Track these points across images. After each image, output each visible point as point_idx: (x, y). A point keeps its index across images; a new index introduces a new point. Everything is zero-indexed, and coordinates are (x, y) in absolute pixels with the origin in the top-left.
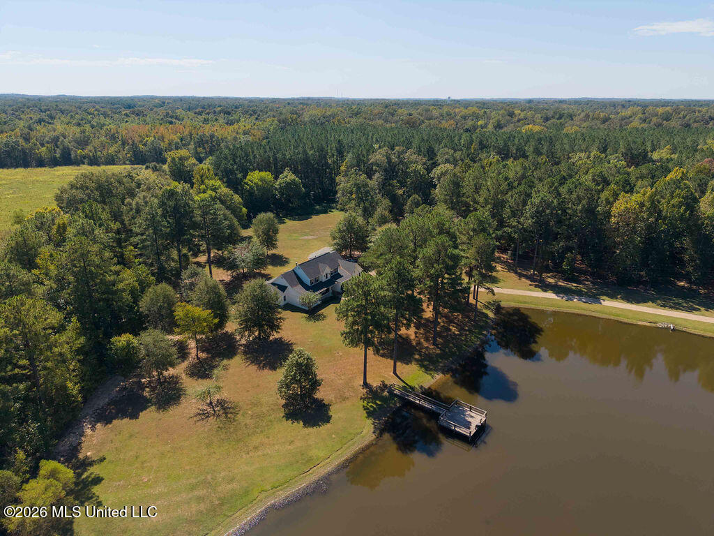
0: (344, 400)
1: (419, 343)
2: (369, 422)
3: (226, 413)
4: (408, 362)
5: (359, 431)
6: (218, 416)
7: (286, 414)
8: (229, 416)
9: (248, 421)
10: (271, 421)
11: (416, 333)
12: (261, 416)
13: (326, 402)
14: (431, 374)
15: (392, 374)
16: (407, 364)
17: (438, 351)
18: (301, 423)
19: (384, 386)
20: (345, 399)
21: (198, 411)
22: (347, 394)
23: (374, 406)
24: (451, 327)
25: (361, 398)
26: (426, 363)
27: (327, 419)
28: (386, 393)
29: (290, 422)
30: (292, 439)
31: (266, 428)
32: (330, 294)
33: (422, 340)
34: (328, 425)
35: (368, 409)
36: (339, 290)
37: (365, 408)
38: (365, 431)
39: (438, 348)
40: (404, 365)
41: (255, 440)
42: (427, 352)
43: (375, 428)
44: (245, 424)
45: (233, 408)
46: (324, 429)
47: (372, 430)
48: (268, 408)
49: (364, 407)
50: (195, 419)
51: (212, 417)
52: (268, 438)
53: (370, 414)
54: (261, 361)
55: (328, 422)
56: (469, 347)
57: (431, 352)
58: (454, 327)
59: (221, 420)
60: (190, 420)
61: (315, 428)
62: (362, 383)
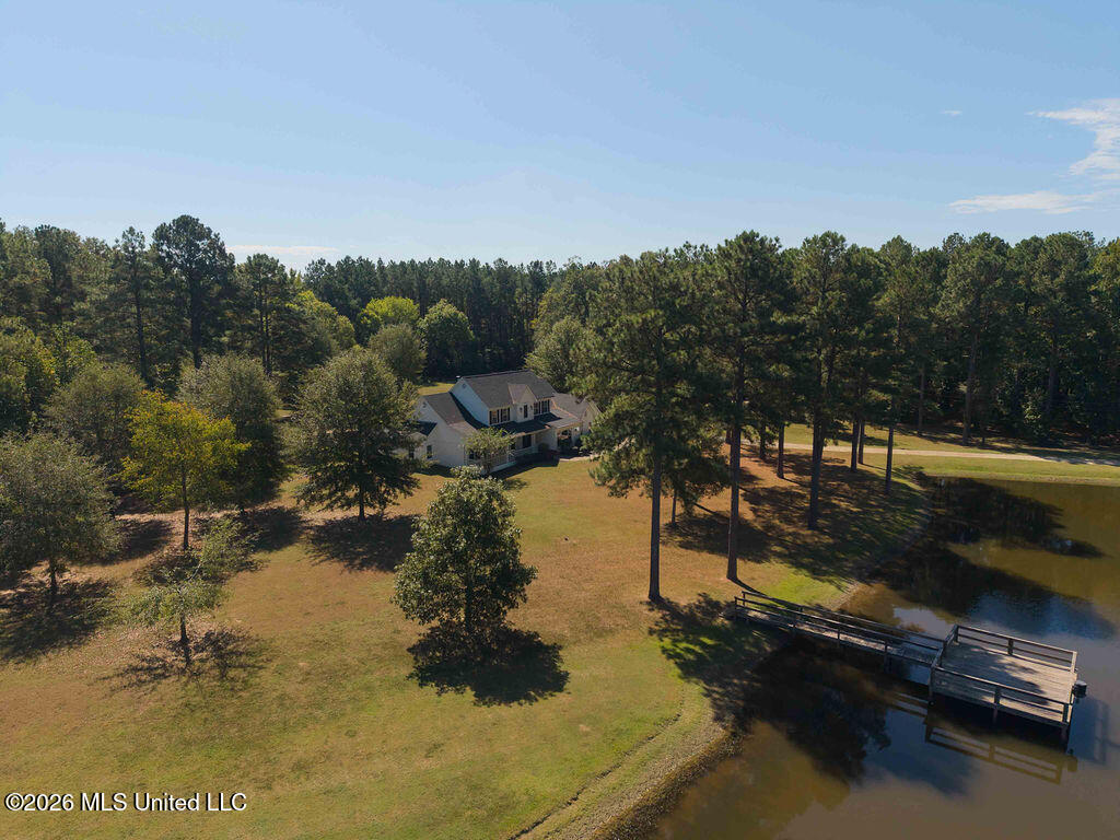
0: (600, 636)
1: (769, 527)
2: (695, 688)
3: (224, 668)
4: (760, 558)
5: (668, 713)
6: (197, 674)
7: (419, 668)
8: (232, 673)
9: (290, 689)
10: (368, 688)
11: (754, 510)
12: (334, 676)
13: (546, 641)
14: (831, 582)
15: (724, 578)
16: (759, 562)
17: (827, 540)
18: (469, 694)
19: (711, 607)
20: (602, 633)
21: (135, 662)
22: (608, 623)
23: (697, 649)
24: (834, 502)
25: (651, 632)
26: (806, 560)
27: (557, 682)
28: (720, 621)
29: (431, 689)
30: (438, 738)
31: (349, 707)
32: (533, 449)
33: (777, 522)
34: (561, 698)
35: (678, 656)
36: (554, 446)
37: (670, 655)
38: (688, 717)
39: (825, 533)
40: (752, 564)
41: (305, 743)
42: (799, 542)
43: (715, 704)
44: (282, 698)
45: (248, 654)
46: (546, 709)
47: (710, 713)
48: (364, 655)
49: (664, 650)
50: (116, 682)
51: (172, 679)
52: (352, 734)
53: (690, 669)
54: (359, 554)
55: (560, 689)
56: (901, 533)
57: (809, 540)
58: (840, 500)
59: (200, 687)
60: (100, 685)
61: (515, 704)
62: (645, 596)
